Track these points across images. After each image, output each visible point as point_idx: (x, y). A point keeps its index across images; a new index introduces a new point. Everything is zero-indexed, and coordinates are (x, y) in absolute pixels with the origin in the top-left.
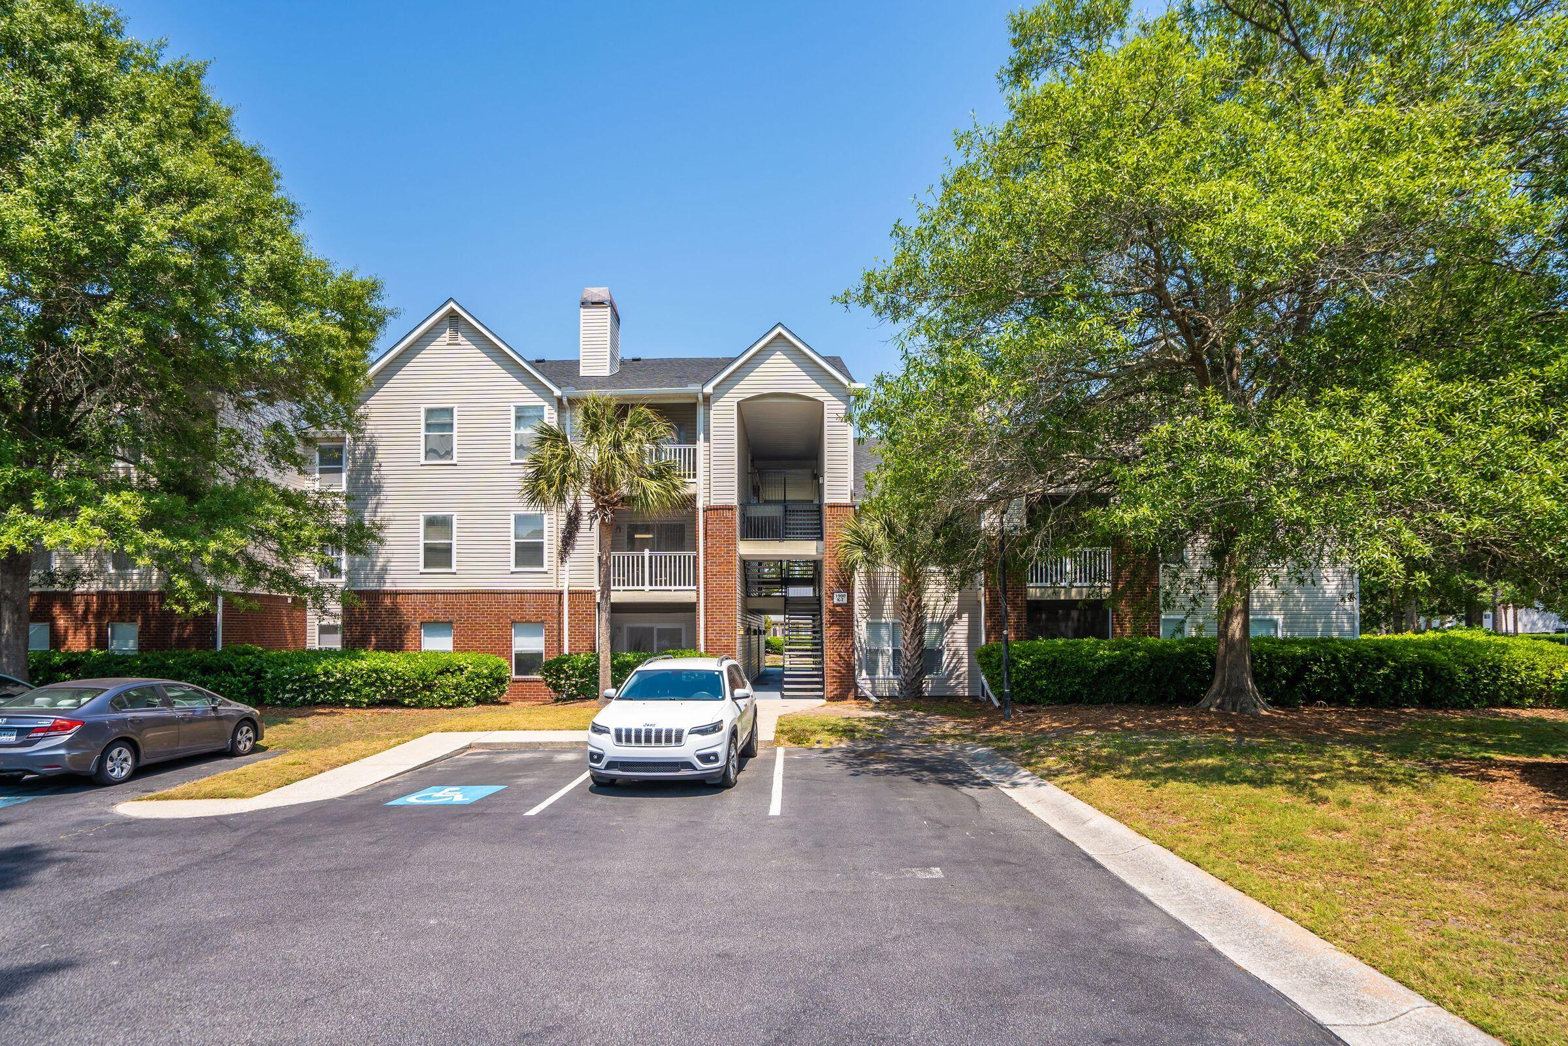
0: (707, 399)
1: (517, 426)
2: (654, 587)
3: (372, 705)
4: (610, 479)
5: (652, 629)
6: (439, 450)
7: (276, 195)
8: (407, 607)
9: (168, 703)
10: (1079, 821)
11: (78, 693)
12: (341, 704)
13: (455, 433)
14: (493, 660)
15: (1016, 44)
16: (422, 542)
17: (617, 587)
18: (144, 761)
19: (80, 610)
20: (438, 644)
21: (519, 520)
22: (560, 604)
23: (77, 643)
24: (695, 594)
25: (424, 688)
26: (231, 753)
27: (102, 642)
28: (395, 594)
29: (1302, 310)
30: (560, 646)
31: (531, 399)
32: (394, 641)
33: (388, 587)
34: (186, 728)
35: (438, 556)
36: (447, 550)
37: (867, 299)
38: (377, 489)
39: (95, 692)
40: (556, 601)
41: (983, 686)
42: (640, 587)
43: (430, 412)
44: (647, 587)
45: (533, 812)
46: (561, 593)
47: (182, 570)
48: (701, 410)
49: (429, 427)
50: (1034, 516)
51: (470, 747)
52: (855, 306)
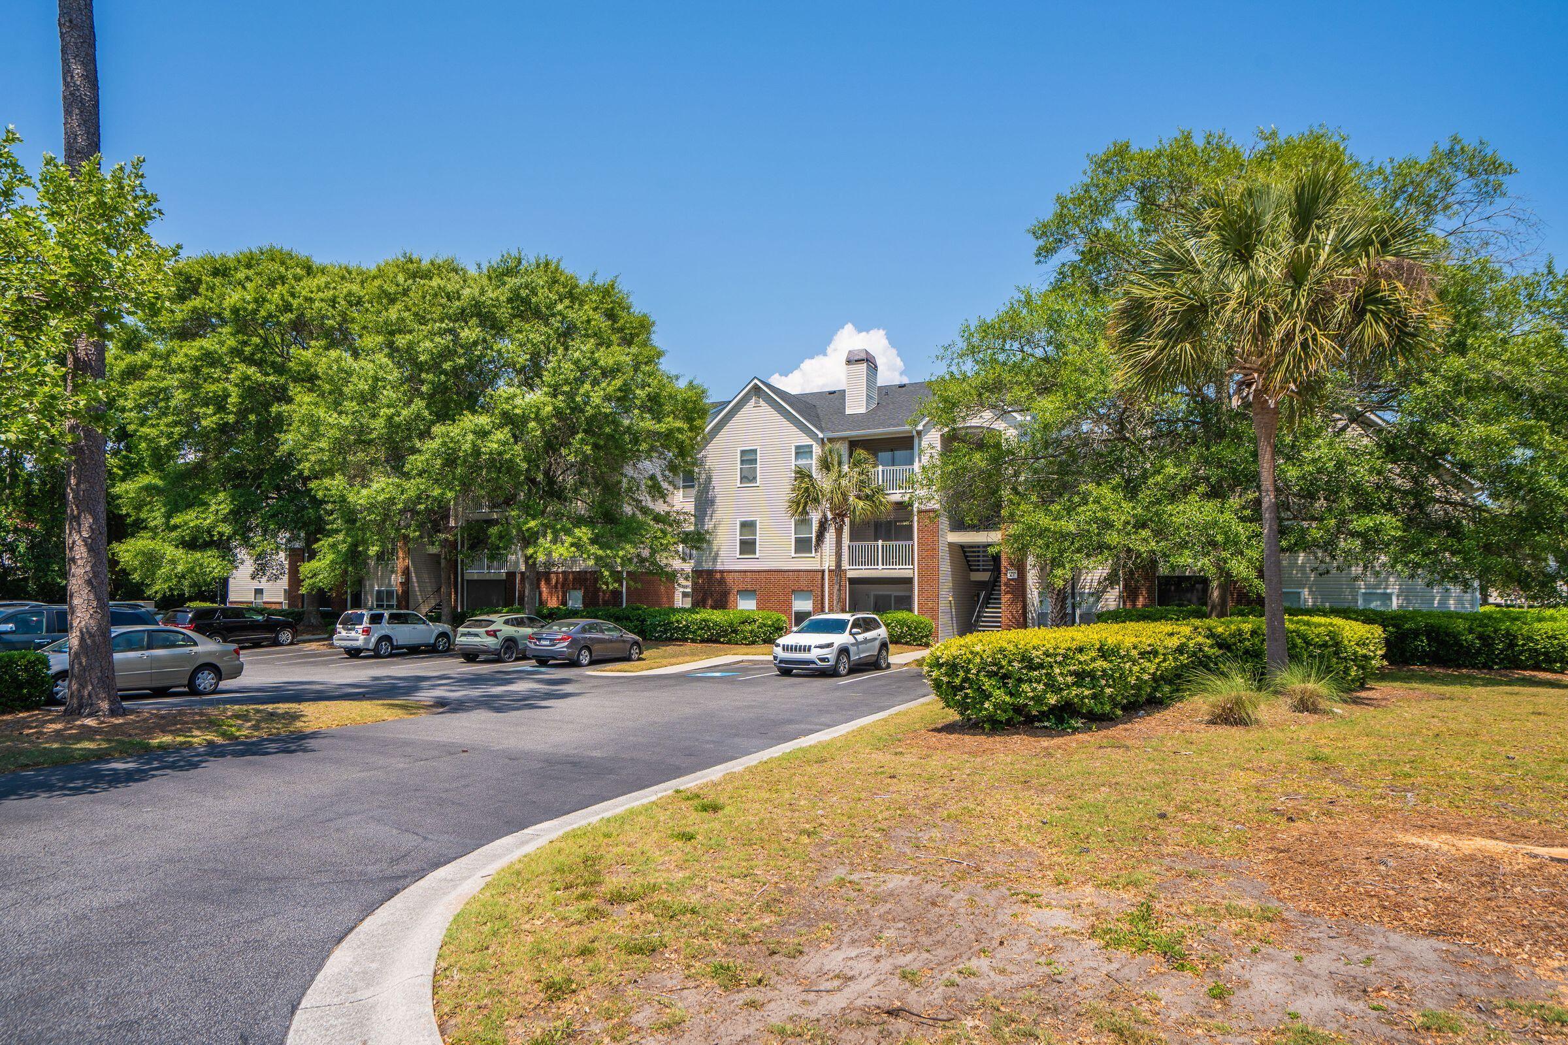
0: (919, 433)
1: (796, 459)
2: (885, 567)
3: (703, 641)
5: (890, 596)
6: (748, 477)
8: (729, 578)
9: (602, 631)
11: (569, 625)
12: (686, 640)
13: (758, 466)
14: (775, 615)
16: (738, 538)
17: (858, 567)
18: (594, 658)
19: (554, 581)
20: (747, 605)
21: (798, 522)
22: (823, 578)
23: (553, 603)
24: (912, 571)
25: (733, 632)
26: (628, 659)
27: (564, 603)
28: (722, 572)
30: (823, 607)
31: (806, 440)
32: (721, 603)
33: (719, 567)
34: (610, 645)
35: (748, 547)
36: (754, 543)
38: (712, 502)
39: (576, 624)
40: (820, 577)
42: (876, 567)
43: (743, 452)
44: (880, 567)
45: (742, 679)
46: (823, 571)
47: (606, 566)
48: (916, 441)
49: (742, 462)
51: (742, 661)
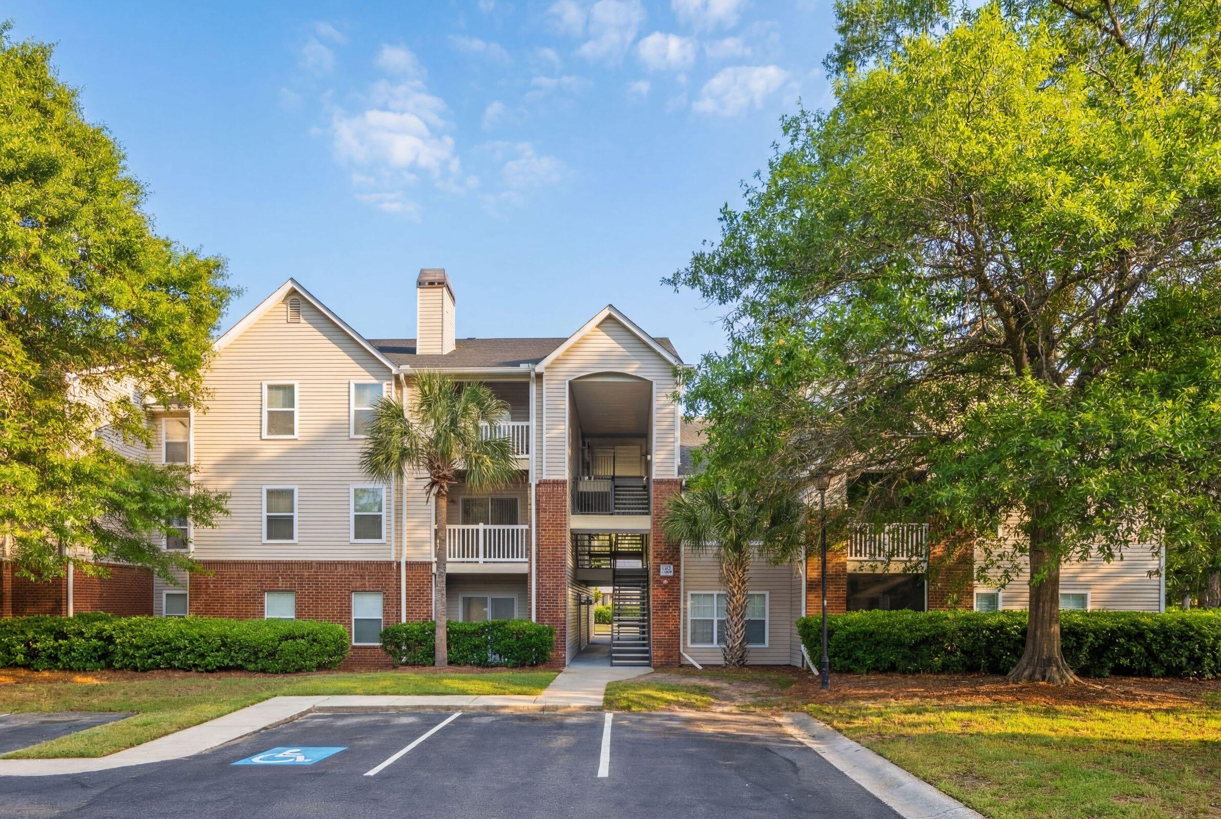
0: (539, 377)
1: (357, 401)
2: (488, 559)
3: (218, 669)
4: (445, 456)
6: (281, 424)
7: (123, 175)
8: (250, 577)
10: (894, 785)
12: (188, 668)
13: (296, 409)
15: (842, 30)
16: (265, 514)
17: (452, 559)
20: (280, 612)
21: (359, 493)
22: (398, 574)
24: (527, 565)
25: (268, 654)
28: (239, 564)
29: (1116, 295)
30: (399, 616)
31: (370, 377)
32: (238, 609)
33: (232, 557)
35: (281, 527)
36: (289, 522)
37: (694, 280)
40: (394, 571)
41: (803, 657)
42: (475, 559)
43: (273, 388)
44: (481, 559)
45: (371, 773)
46: (399, 564)
48: (533, 388)
49: (270, 402)
50: (854, 491)
51: (309, 711)
52: (684, 289)
